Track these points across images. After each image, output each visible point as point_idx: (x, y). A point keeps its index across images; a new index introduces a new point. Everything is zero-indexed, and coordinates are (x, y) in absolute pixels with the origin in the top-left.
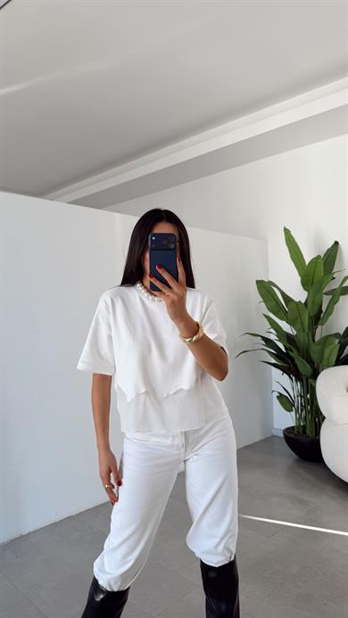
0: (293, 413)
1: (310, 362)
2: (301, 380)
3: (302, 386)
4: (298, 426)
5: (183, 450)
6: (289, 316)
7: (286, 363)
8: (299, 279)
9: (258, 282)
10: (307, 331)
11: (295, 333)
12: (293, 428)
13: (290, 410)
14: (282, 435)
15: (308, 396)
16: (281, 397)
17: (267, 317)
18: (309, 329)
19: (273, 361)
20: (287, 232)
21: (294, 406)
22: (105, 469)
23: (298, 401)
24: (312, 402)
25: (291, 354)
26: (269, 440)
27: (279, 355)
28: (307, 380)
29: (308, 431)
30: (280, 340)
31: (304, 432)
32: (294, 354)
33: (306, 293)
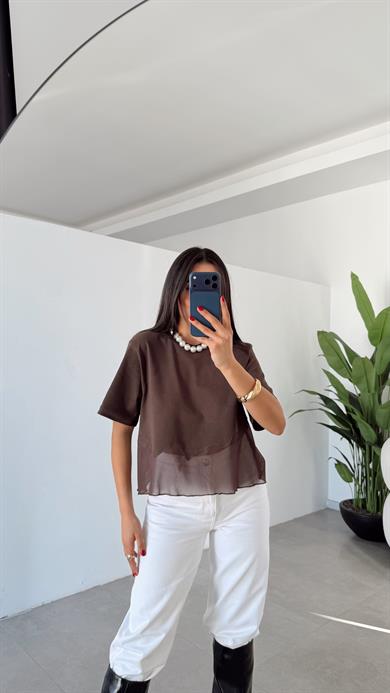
0: (352, 484)
1: (375, 427)
2: (363, 447)
3: (364, 454)
4: (357, 500)
5: (213, 519)
6: (354, 373)
7: (347, 426)
8: (366, 332)
9: (319, 333)
10: (373, 391)
11: (359, 392)
12: (351, 501)
13: (349, 481)
14: (338, 509)
15: (371, 466)
16: (339, 465)
17: (327, 373)
18: (375, 388)
19: (332, 423)
20: (354, 278)
21: (353, 476)
22: (129, 536)
23: (359, 471)
24: (375, 474)
25: (353, 416)
26: (322, 513)
27: (339, 416)
28: (370, 448)
29: (368, 506)
30: (341, 399)
31: (364, 507)
32: (357, 417)
33: (374, 348)
